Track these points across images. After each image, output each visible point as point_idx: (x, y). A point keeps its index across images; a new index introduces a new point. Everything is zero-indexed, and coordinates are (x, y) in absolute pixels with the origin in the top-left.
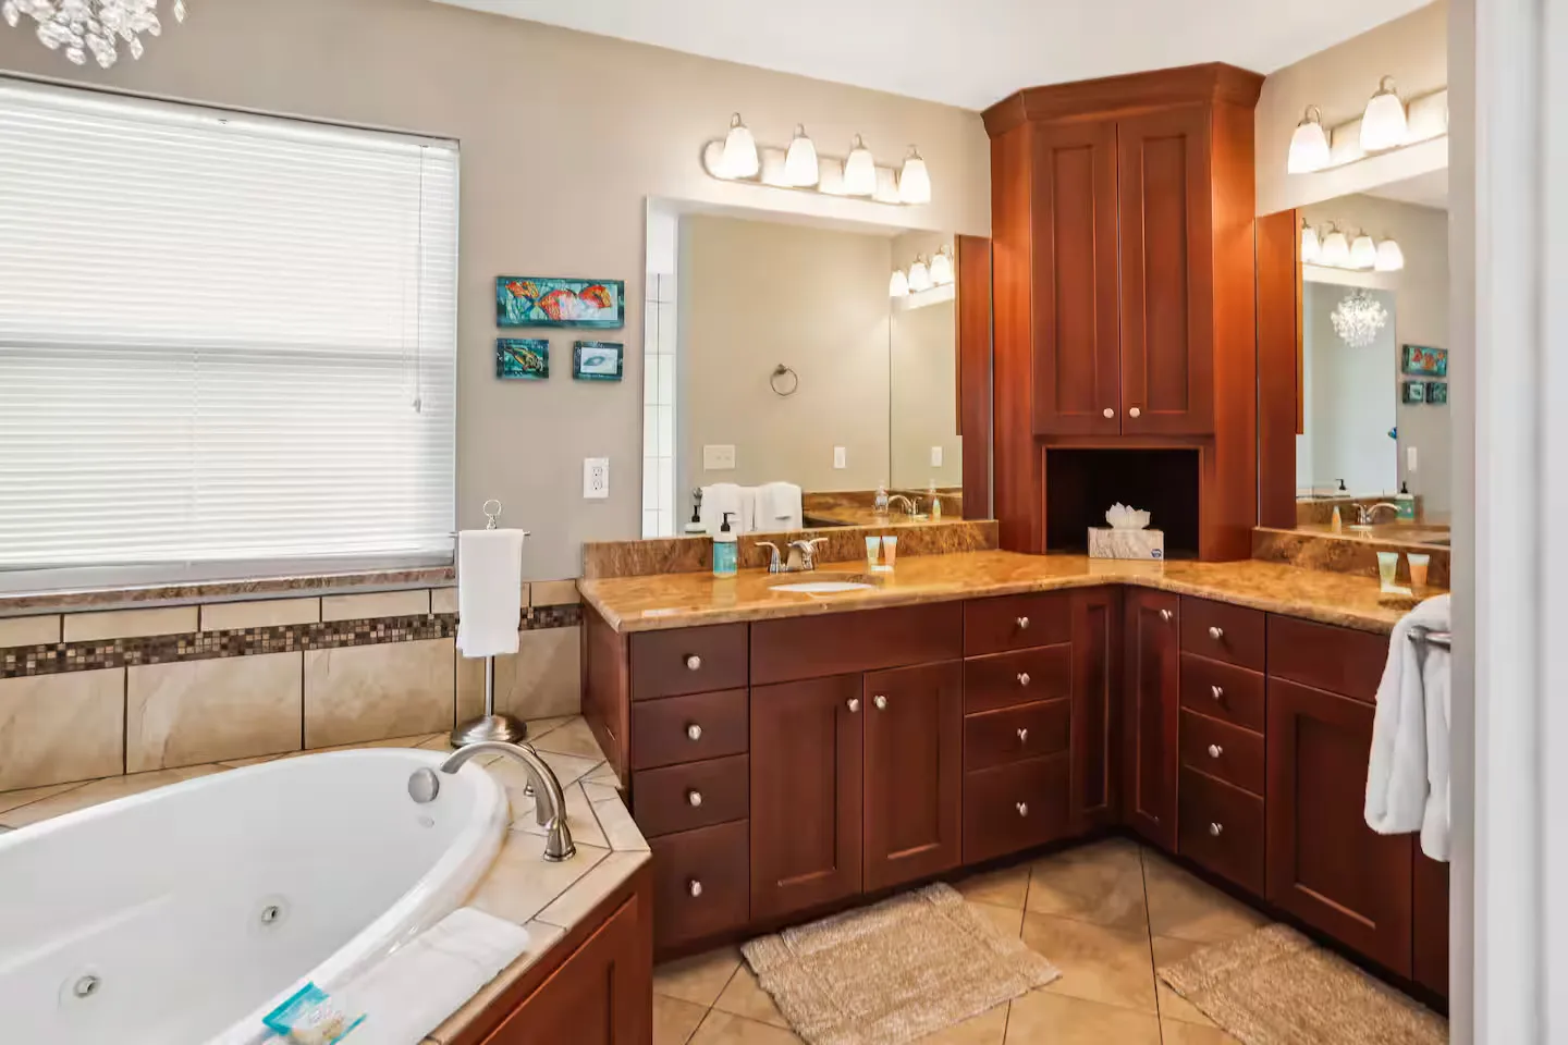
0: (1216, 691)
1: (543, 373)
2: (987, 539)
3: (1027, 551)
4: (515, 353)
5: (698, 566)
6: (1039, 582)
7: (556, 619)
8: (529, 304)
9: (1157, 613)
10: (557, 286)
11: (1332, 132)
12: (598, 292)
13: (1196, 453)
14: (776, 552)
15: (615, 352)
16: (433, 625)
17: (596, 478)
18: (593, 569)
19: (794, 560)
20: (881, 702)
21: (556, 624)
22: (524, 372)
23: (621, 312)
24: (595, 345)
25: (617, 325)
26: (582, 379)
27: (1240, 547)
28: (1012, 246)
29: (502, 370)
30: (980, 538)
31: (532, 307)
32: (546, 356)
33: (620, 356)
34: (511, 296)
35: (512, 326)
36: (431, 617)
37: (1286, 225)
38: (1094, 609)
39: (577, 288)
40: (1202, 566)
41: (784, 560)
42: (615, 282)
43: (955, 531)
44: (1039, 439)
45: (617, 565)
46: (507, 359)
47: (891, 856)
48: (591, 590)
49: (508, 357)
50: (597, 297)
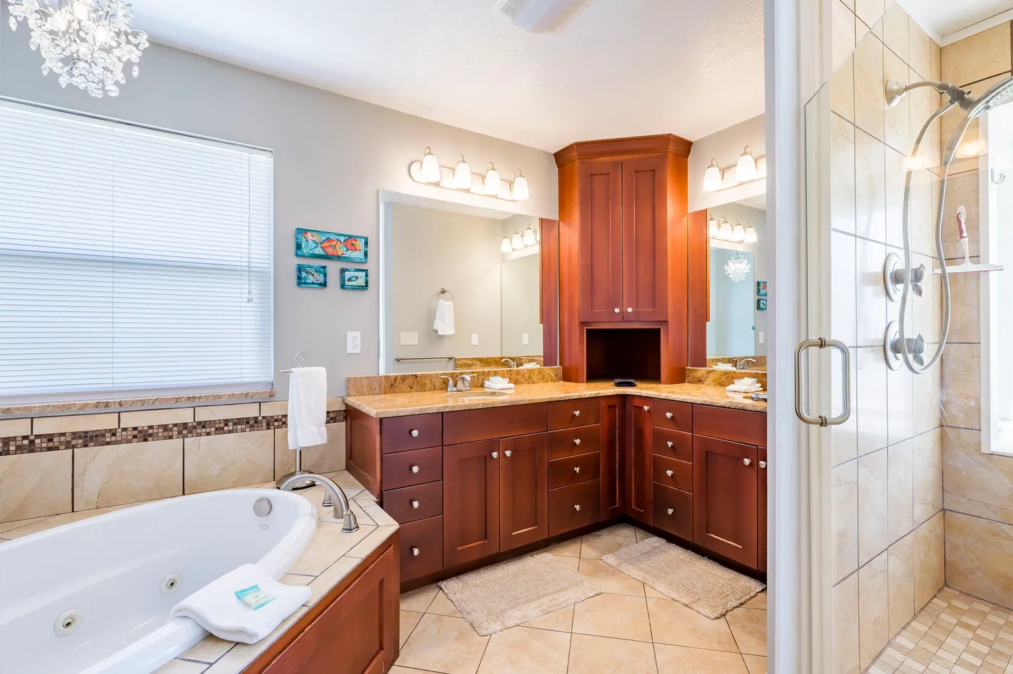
0: (670, 444)
1: (324, 285)
2: (556, 375)
3: (576, 381)
4: (308, 273)
5: (410, 389)
6: (584, 393)
7: (332, 419)
8: (314, 245)
9: (643, 408)
10: (332, 237)
11: (723, 171)
12: (353, 242)
13: (659, 330)
14: (451, 382)
15: (364, 273)
16: (261, 422)
17: (354, 341)
18: (352, 391)
19: (460, 385)
20: (508, 453)
21: (332, 421)
22: (314, 283)
23: (366, 254)
24: (353, 270)
25: (364, 261)
26: (346, 289)
27: (680, 377)
28: (569, 224)
29: (300, 282)
30: (553, 375)
31: (315, 247)
32: (325, 275)
33: (367, 276)
34: (304, 240)
35: (303, 256)
36: (260, 418)
37: (702, 217)
38: (611, 407)
39: (342, 239)
40: (662, 386)
41: (455, 386)
42: (363, 238)
43: (540, 372)
44: (583, 324)
45: (366, 389)
46: (303, 276)
47: (513, 534)
48: (354, 401)
49: (304, 274)
50: (353, 244)
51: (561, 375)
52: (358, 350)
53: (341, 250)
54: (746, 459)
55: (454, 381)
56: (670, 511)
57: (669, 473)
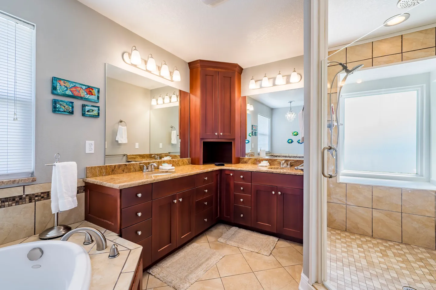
0: (242, 188)
1: (72, 113)
3: (198, 164)
4: (61, 105)
6: (209, 169)
8: (66, 89)
9: (230, 174)
10: (77, 85)
12: (91, 90)
13: (232, 142)
15: (98, 108)
16: (25, 199)
17: (90, 147)
18: (89, 174)
20: (181, 200)
23: (98, 98)
24: (90, 106)
25: (97, 101)
26: (86, 116)
27: (238, 161)
28: (195, 95)
29: (55, 110)
30: (187, 162)
31: (67, 90)
32: (73, 107)
33: (99, 110)
35: (58, 95)
36: (24, 196)
38: (217, 175)
39: (84, 87)
40: (233, 165)
41: (147, 169)
42: (97, 88)
43: (182, 161)
44: (202, 139)
45: (98, 173)
51: (190, 162)
52: (93, 152)
53: (83, 94)
55: (146, 167)
57: (242, 200)
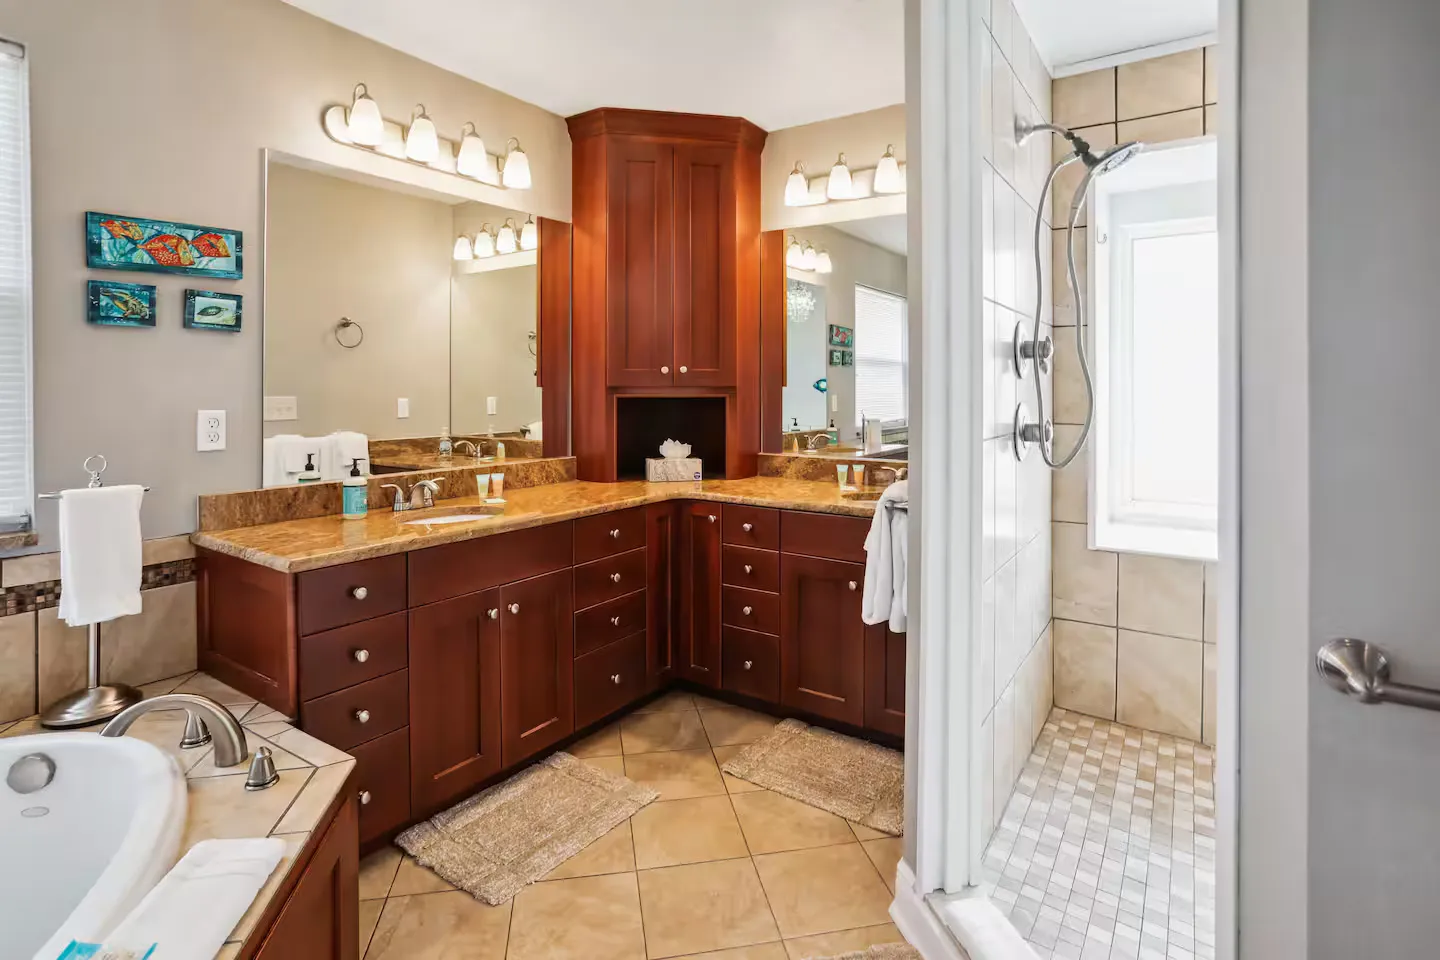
0: (748, 568)
1: (150, 321)
2: (568, 471)
3: (602, 479)
4: (114, 298)
5: (322, 511)
6: (626, 501)
7: (167, 577)
8: (130, 246)
9: (707, 518)
10: (167, 231)
11: (809, 179)
12: (213, 241)
13: (724, 399)
14: (400, 493)
15: (235, 302)
17: (211, 430)
18: (209, 521)
19: (416, 500)
20: (514, 609)
21: (166, 582)
22: (126, 318)
23: (239, 263)
24: (211, 294)
25: (235, 275)
26: (195, 329)
27: (751, 468)
28: (590, 231)
29: (95, 315)
30: (563, 472)
31: (134, 250)
32: (152, 303)
33: (239, 307)
35: (107, 267)
38: (661, 519)
39: (190, 235)
40: (728, 483)
41: (408, 499)
42: (233, 232)
43: (543, 467)
44: (611, 390)
45: (238, 515)
46: (103, 303)
47: (523, 736)
48: (214, 540)
49: (104, 301)
50: (212, 246)
51: (575, 470)
52: (221, 445)
53: (189, 255)
54: (851, 583)
55: (405, 493)
56: (749, 664)
57: (747, 610)
